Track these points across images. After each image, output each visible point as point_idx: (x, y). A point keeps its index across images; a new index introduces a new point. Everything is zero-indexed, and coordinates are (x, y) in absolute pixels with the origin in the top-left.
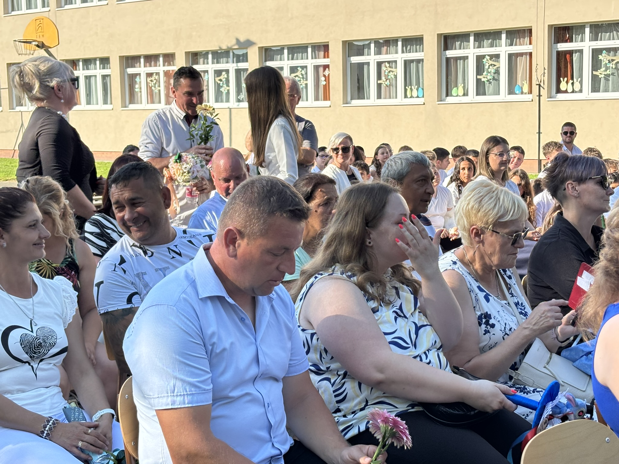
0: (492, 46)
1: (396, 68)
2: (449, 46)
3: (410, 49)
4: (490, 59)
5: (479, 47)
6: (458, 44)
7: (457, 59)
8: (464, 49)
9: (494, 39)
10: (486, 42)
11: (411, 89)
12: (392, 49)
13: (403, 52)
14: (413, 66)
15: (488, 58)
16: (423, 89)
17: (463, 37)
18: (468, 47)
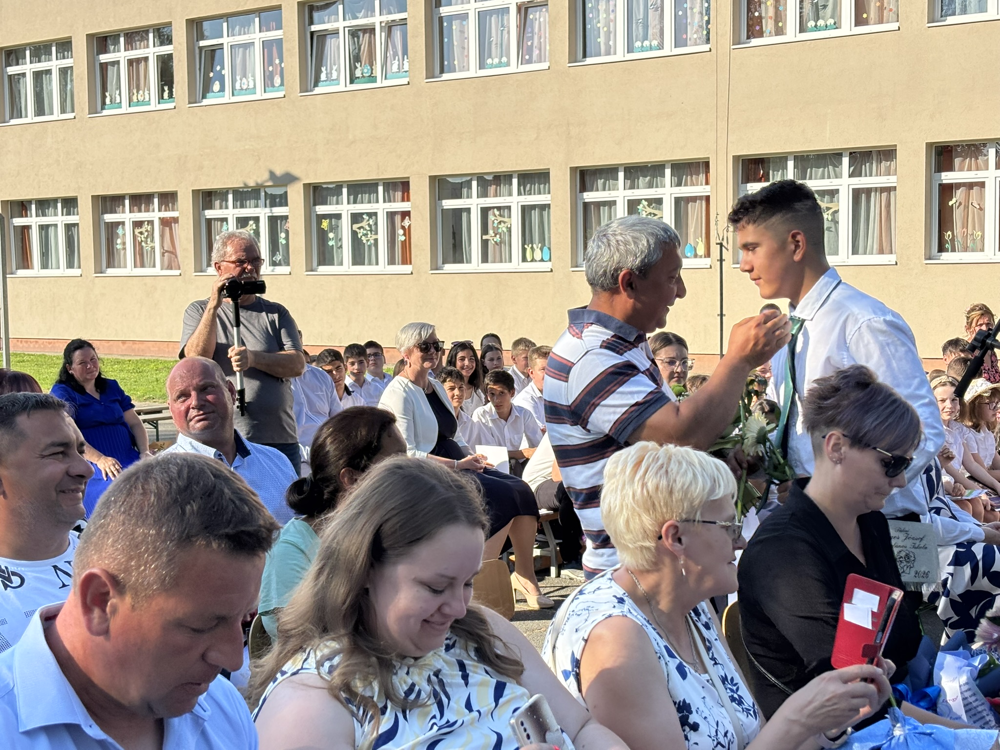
0: (650, 185)
1: (510, 217)
2: (588, 184)
3: (530, 190)
4: (649, 206)
5: (632, 187)
6: (600, 182)
7: (599, 205)
8: (609, 190)
9: (654, 176)
10: (642, 181)
11: (532, 248)
12: (504, 188)
13: (519, 194)
14: (535, 214)
15: (645, 203)
16: (549, 249)
17: (608, 172)
18: (615, 188)
